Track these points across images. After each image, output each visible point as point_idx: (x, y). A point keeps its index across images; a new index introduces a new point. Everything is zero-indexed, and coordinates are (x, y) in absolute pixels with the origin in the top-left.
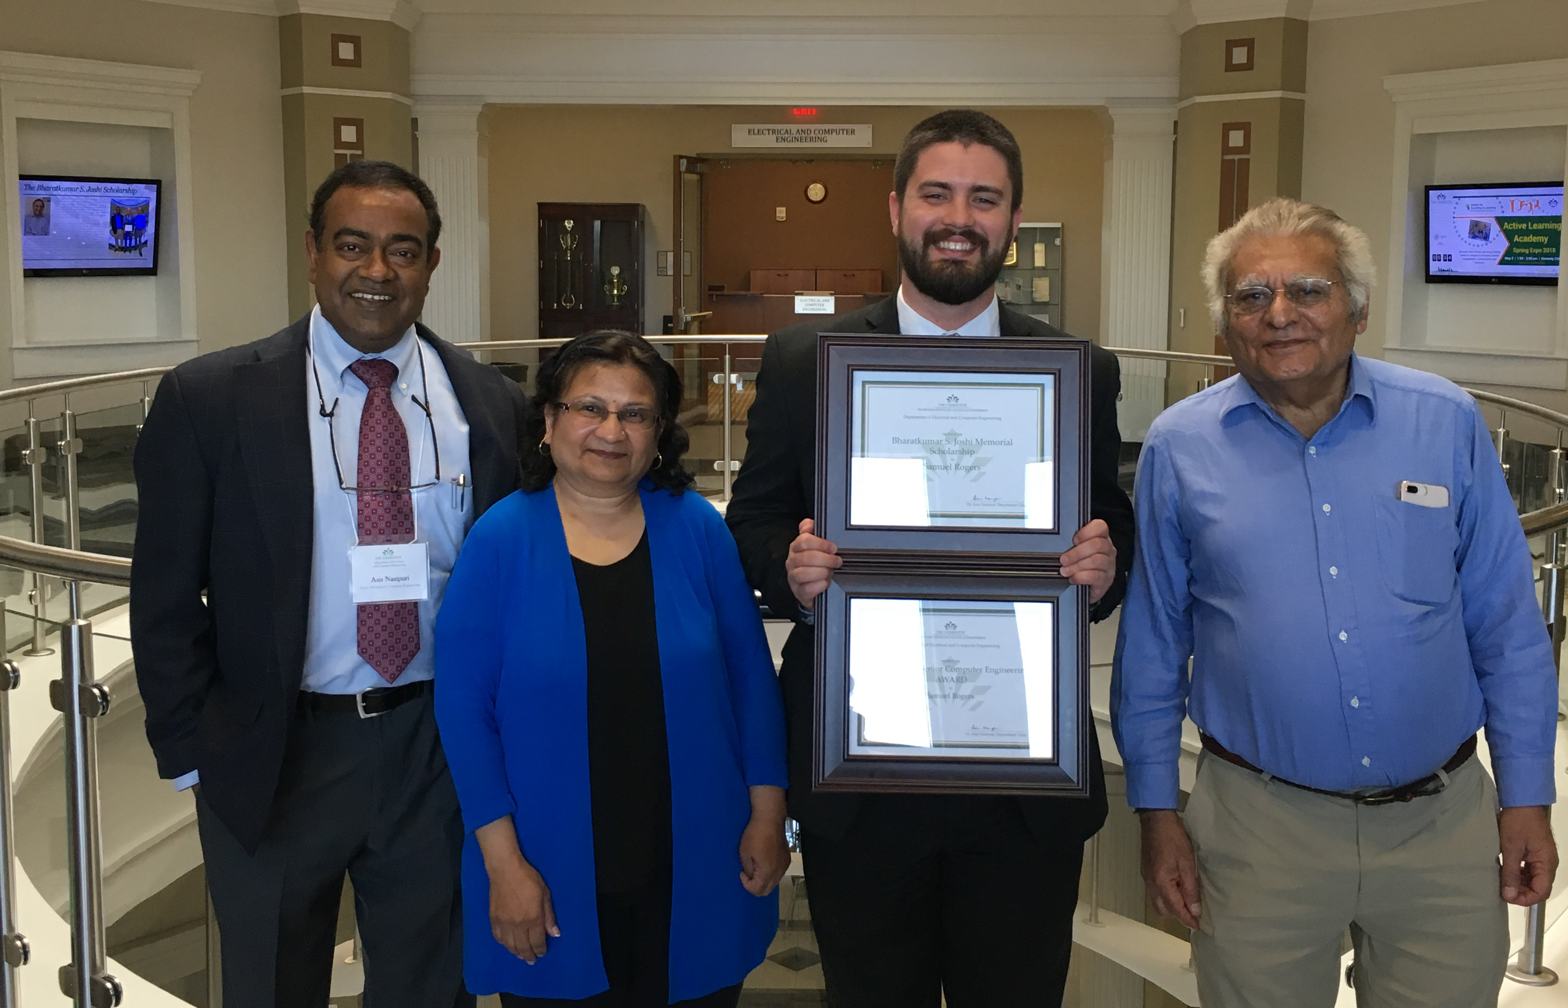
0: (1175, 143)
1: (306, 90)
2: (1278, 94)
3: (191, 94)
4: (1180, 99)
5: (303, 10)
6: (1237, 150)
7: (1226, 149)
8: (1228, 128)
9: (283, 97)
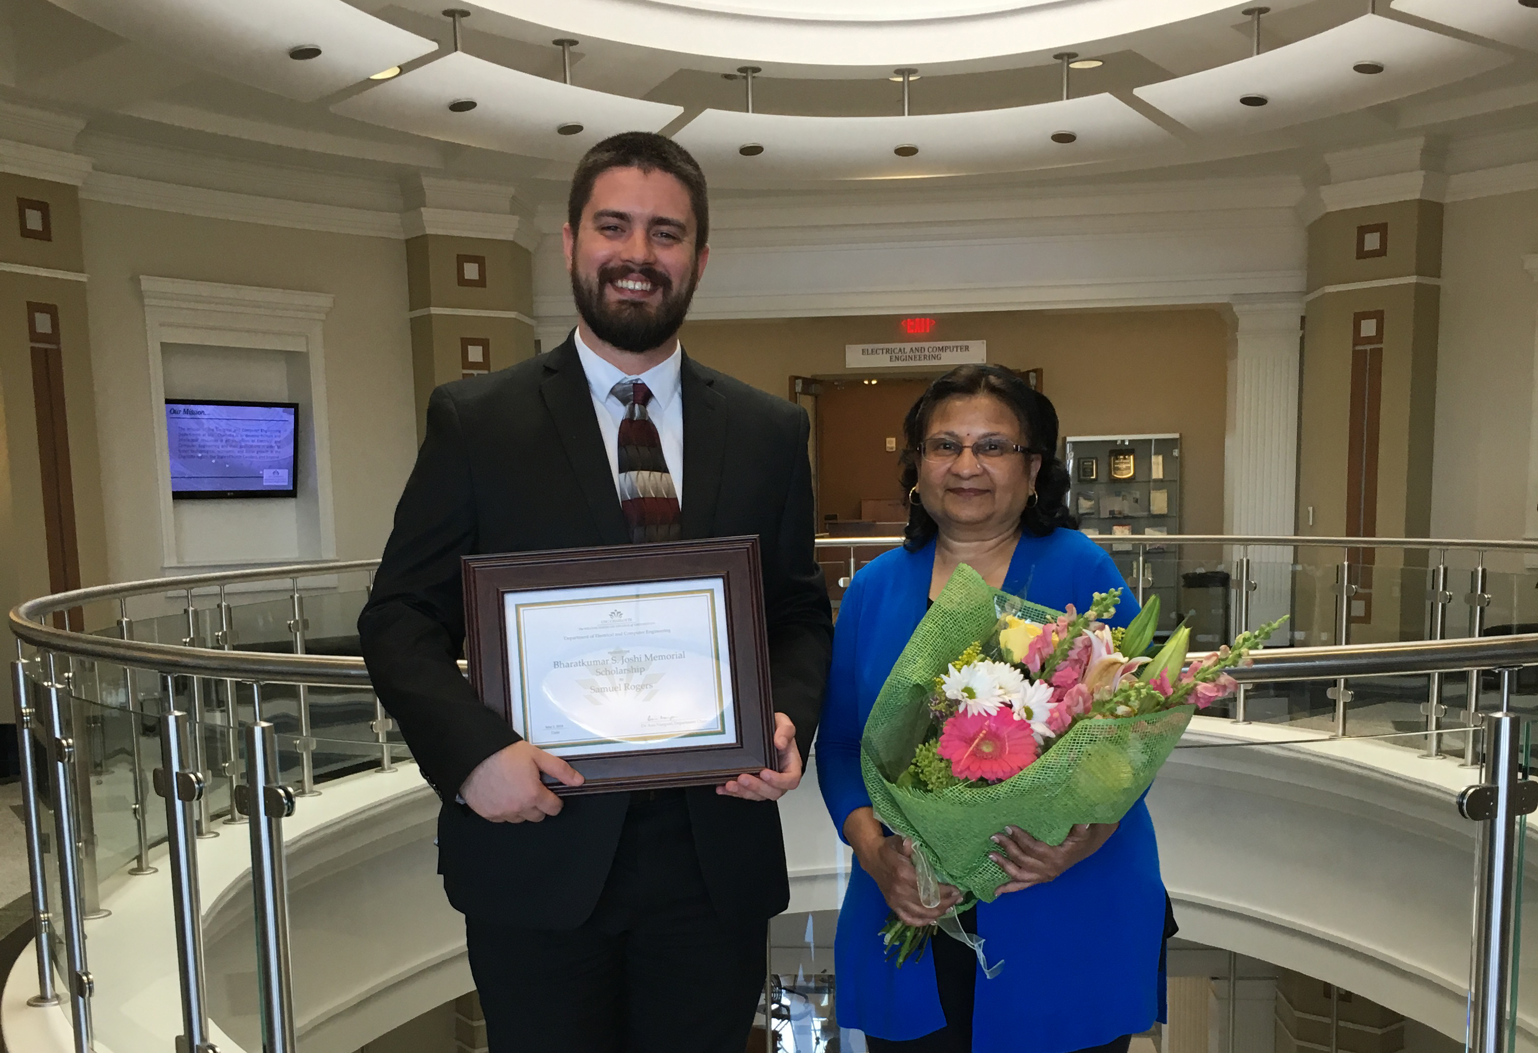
0: (1302, 339)
1: (434, 310)
2: (1413, 279)
3: (323, 317)
4: (1307, 293)
5: (429, 231)
6: (1369, 340)
7: (1358, 339)
8: (1359, 318)
9: (411, 319)
